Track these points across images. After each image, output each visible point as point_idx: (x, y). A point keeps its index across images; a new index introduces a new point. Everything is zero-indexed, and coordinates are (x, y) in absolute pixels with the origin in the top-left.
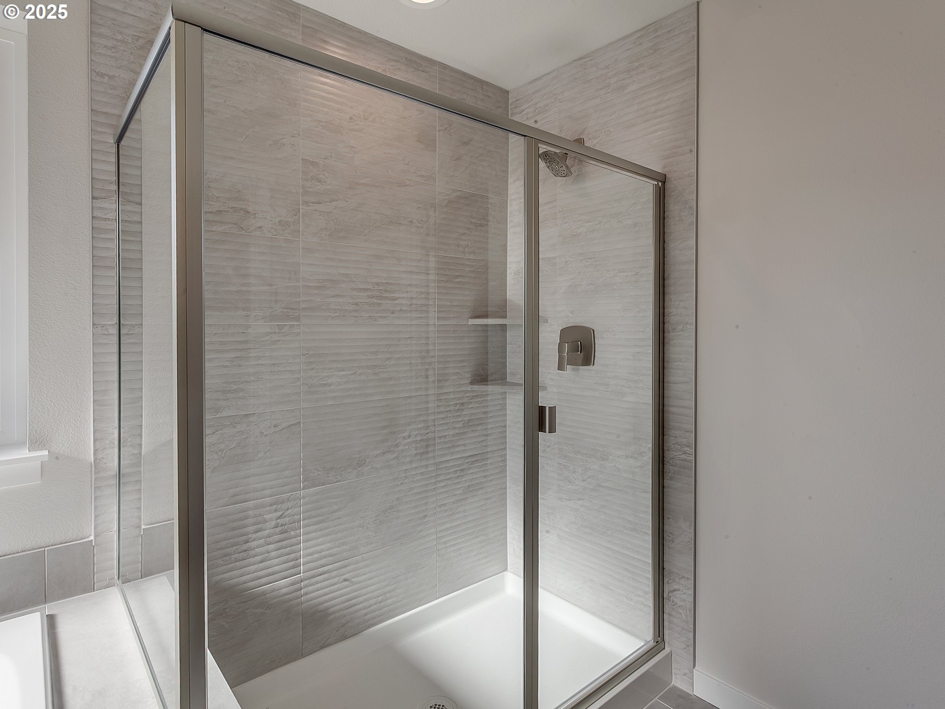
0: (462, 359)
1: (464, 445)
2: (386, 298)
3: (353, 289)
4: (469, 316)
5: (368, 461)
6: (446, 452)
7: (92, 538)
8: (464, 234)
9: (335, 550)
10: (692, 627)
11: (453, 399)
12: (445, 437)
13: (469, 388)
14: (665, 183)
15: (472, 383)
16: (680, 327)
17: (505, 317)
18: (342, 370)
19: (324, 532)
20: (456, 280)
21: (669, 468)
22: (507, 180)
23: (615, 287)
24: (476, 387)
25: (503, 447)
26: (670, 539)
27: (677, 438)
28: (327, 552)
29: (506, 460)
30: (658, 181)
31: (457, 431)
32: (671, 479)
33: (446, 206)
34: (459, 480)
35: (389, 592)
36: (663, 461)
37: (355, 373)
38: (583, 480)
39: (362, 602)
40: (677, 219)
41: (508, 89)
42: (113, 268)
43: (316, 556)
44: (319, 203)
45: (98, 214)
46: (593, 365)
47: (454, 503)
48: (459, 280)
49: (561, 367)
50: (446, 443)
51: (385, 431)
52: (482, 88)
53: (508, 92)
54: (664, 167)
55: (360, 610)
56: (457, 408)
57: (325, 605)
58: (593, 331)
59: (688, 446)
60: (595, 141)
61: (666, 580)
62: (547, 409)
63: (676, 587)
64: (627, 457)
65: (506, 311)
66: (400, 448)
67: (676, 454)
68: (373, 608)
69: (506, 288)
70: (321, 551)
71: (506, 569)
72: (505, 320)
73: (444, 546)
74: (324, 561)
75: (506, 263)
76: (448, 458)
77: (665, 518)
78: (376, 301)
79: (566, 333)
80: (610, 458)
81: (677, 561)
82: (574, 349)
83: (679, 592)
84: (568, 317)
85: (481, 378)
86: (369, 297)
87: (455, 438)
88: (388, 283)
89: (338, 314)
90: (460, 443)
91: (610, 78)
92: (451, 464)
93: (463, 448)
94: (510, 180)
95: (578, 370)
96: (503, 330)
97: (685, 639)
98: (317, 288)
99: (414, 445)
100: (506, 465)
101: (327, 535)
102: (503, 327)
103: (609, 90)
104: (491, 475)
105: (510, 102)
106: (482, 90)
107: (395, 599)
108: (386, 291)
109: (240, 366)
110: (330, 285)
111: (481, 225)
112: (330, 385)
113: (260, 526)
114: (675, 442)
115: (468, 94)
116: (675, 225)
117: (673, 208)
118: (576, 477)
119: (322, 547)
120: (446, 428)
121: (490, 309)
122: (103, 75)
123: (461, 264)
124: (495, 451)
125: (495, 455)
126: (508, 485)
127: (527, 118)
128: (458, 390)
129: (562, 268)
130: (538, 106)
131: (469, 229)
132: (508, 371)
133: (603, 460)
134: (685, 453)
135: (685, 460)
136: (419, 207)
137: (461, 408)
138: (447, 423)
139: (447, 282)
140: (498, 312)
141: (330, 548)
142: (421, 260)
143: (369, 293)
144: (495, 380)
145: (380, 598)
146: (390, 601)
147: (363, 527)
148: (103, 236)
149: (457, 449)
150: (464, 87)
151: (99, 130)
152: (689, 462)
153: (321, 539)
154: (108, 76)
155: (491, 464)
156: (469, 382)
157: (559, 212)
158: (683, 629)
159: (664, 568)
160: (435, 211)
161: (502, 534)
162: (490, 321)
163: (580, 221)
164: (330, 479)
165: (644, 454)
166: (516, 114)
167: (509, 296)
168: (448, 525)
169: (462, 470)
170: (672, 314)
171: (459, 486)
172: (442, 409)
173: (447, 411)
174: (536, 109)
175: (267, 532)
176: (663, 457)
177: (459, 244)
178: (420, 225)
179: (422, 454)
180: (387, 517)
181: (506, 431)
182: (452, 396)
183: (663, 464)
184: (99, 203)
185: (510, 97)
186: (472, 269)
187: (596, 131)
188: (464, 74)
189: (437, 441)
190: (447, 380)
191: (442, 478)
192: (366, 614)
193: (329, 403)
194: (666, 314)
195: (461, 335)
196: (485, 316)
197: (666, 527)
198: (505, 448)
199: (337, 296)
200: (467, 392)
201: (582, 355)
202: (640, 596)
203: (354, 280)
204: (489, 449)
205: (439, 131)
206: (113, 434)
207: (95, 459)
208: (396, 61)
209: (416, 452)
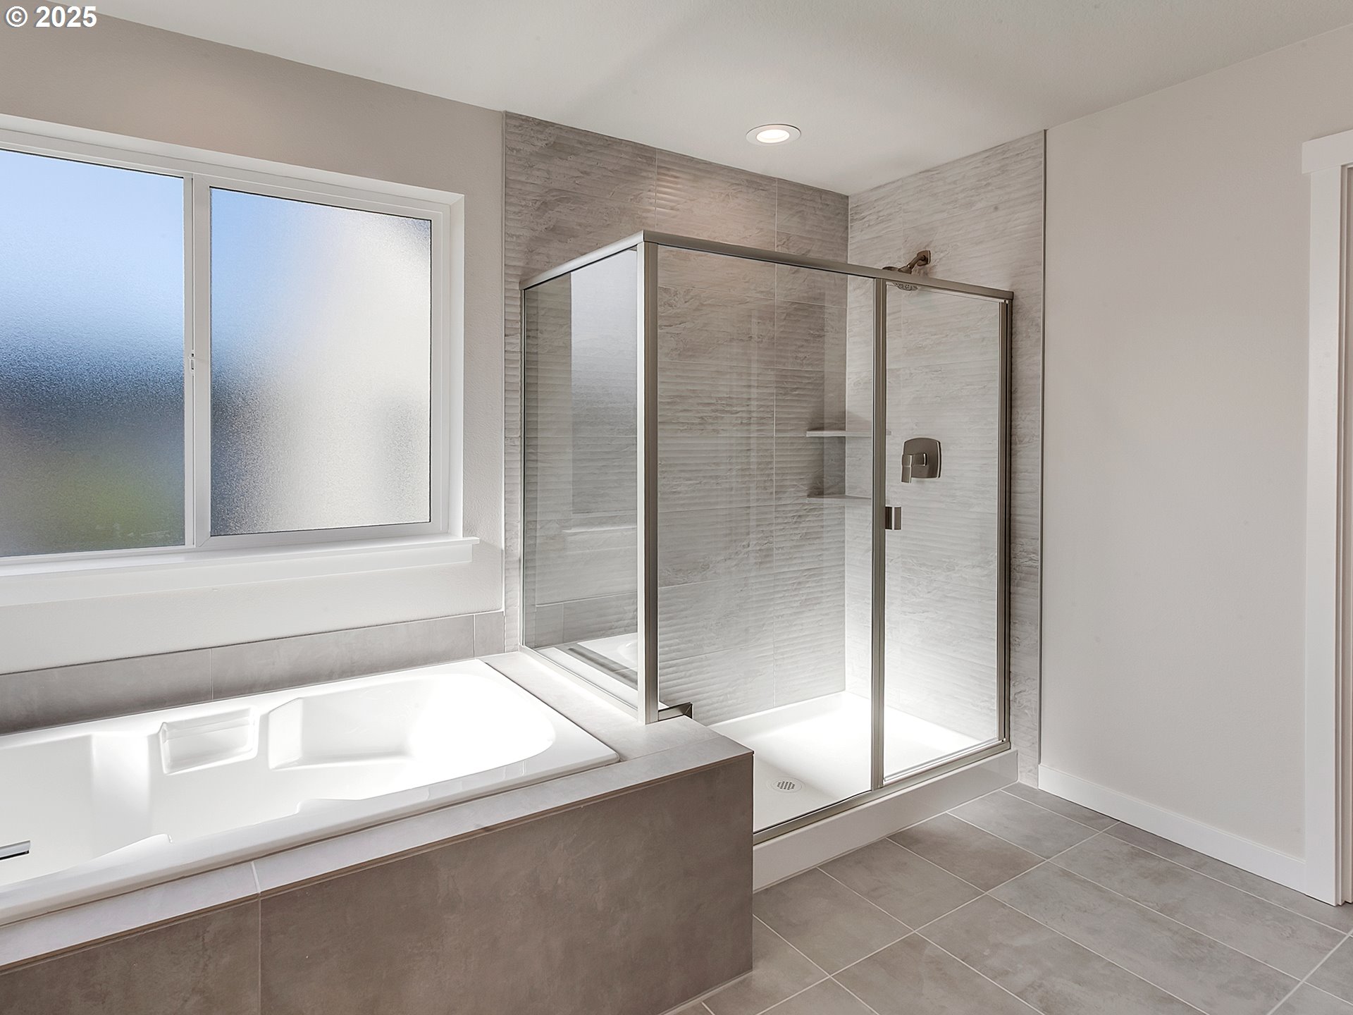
0: (800, 471)
1: (802, 558)
2: (728, 412)
3: (698, 404)
4: (807, 428)
5: (711, 566)
6: (783, 563)
7: (503, 610)
8: (802, 346)
9: (682, 646)
10: (1038, 725)
11: (790, 511)
12: (782, 548)
13: (807, 500)
14: (1012, 300)
15: (809, 496)
16: (1027, 440)
17: (844, 429)
18: (690, 480)
19: (673, 628)
20: (795, 393)
21: (1016, 575)
22: (847, 288)
23: (962, 400)
24: (814, 500)
25: (841, 563)
26: (1016, 643)
27: (1025, 544)
28: (675, 647)
29: (844, 577)
30: (1005, 299)
31: (794, 543)
32: (1018, 585)
33: (785, 319)
34: (796, 593)
35: (730, 693)
36: (1010, 568)
37: (700, 483)
38: (929, 592)
39: (705, 699)
40: (1024, 335)
41: (847, 195)
42: (517, 391)
43: (667, 649)
44: (671, 326)
45: (508, 348)
46: (939, 477)
47: (791, 615)
48: (797, 393)
49: (904, 479)
50: (783, 554)
51: (727, 539)
52: (821, 197)
53: (848, 197)
54: (1012, 285)
55: (705, 706)
56: (794, 520)
57: (673, 695)
58: (939, 443)
59: (1034, 553)
60: (942, 255)
61: (1012, 683)
62: (893, 509)
63: (1022, 688)
64: (974, 567)
65: (845, 423)
66: (739, 556)
67: (1023, 561)
68: (715, 705)
69: (845, 399)
70: (671, 645)
71: (844, 690)
72: (843, 432)
73: (781, 657)
74: (673, 655)
75: (845, 374)
76: (786, 570)
77: (1012, 623)
78: (719, 415)
79: (910, 446)
80: (957, 568)
81: (1023, 663)
82: (918, 461)
83: (1025, 693)
84: (913, 429)
85: (818, 491)
86: (713, 411)
87: (792, 551)
88: (730, 398)
89: (685, 427)
90: (798, 555)
91: (957, 194)
92: (788, 576)
93: (801, 561)
94: (850, 288)
95: (923, 482)
96: (842, 443)
97: (1031, 737)
98: (669, 403)
99: (753, 554)
100: (844, 582)
101: (676, 631)
102: (842, 440)
103: (957, 206)
104: (829, 591)
105: (849, 208)
106: (821, 199)
107: (735, 701)
108: (727, 405)
109: (606, 473)
110: (679, 401)
111: (820, 336)
112: (679, 493)
113: (621, 616)
114: (1022, 549)
115: (806, 206)
116: (1022, 341)
117: (1021, 325)
118: (920, 589)
119: (671, 642)
120: (784, 539)
121: (826, 421)
122: (512, 236)
123: (798, 376)
124: (834, 566)
125: (833, 571)
126: (846, 602)
127: (869, 226)
128: (796, 502)
129: (906, 380)
130: (881, 214)
131: (806, 340)
132: (846, 485)
133: (949, 571)
134: (1031, 559)
135: (1031, 566)
136: (759, 323)
137: (798, 520)
138: (785, 535)
139: (785, 394)
140: (835, 424)
141: (679, 644)
142: (760, 374)
143: (713, 408)
144: (833, 493)
145: (721, 698)
146: (730, 702)
147: (706, 628)
148: (511, 366)
149: (794, 562)
150: (803, 199)
151: (510, 280)
152: (1036, 567)
153: (671, 635)
154: (515, 235)
155: (829, 579)
156: (806, 494)
157: (904, 323)
158: (1028, 727)
159: (1010, 672)
160: (774, 325)
161: (839, 652)
162: (826, 434)
163: (926, 333)
164: (678, 579)
165: (991, 563)
166: (856, 220)
167: (848, 407)
168: (785, 637)
169: (799, 583)
170: (1018, 427)
171: (797, 599)
172: (780, 521)
173: (785, 523)
174: (880, 217)
175: (626, 622)
176: (1010, 564)
177: (797, 357)
178: (759, 340)
179: (761, 563)
180: (728, 621)
181: (844, 547)
182: (789, 508)
183: (1010, 572)
184: (510, 340)
185: (850, 202)
186: (810, 381)
187: (943, 245)
188: (802, 186)
189: (775, 551)
190: (785, 492)
191: (779, 589)
192: (708, 711)
193: (678, 509)
194: (1013, 427)
195: (799, 447)
196: (821, 428)
197: (1012, 632)
198: (844, 565)
199: (685, 410)
200: (804, 504)
201: (928, 468)
202: (986, 701)
203: (700, 395)
204: (825, 564)
205: (777, 246)
206: (517, 526)
207: (506, 547)
208: (738, 184)
209: (755, 561)
